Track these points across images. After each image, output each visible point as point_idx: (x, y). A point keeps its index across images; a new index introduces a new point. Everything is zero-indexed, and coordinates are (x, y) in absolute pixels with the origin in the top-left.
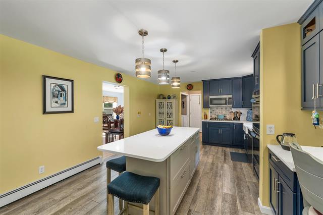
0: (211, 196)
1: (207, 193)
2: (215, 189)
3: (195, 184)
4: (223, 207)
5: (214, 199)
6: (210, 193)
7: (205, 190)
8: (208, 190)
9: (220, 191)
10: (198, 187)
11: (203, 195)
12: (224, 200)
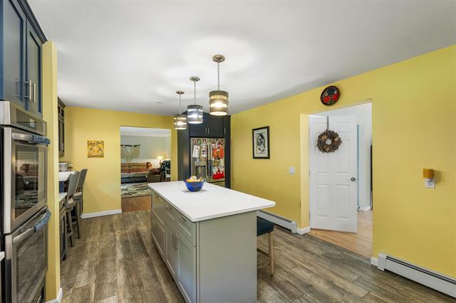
0: (134, 280)
1: (139, 280)
2: (130, 292)
3: (165, 282)
4: (116, 276)
5: (128, 277)
6: (136, 282)
7: (145, 283)
8: (141, 285)
9: (121, 295)
10: (157, 280)
11: (143, 275)
12: (114, 284)
